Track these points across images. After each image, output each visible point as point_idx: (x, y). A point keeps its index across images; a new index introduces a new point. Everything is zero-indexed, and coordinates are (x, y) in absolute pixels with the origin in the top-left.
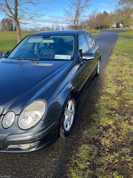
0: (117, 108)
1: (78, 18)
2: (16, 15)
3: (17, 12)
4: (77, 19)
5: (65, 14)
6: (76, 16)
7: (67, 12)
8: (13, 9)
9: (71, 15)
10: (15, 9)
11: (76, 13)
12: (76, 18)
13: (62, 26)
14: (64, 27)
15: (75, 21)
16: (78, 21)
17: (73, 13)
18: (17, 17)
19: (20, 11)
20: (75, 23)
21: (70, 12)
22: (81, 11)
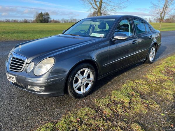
0: (145, 93)
1: (165, 10)
2: (100, 7)
3: (101, 5)
4: (164, 12)
5: (152, 7)
6: (164, 8)
7: (155, 5)
8: (98, 2)
9: (158, 8)
10: (100, 2)
11: (164, 6)
12: (163, 10)
13: (150, 19)
14: (151, 19)
15: (161, 14)
16: (165, 13)
17: (160, 5)
18: (100, 9)
19: (104, 4)
20: (161, 16)
21: (157, 5)
22: (170, 4)
